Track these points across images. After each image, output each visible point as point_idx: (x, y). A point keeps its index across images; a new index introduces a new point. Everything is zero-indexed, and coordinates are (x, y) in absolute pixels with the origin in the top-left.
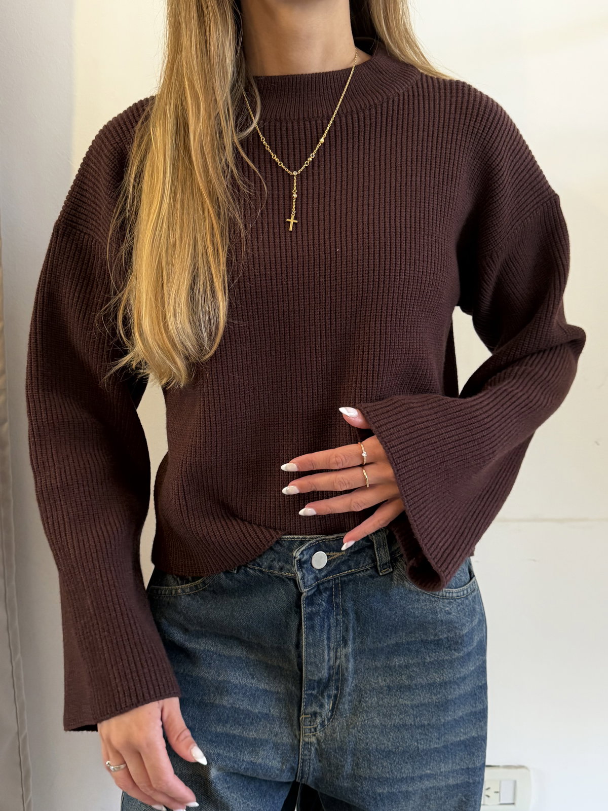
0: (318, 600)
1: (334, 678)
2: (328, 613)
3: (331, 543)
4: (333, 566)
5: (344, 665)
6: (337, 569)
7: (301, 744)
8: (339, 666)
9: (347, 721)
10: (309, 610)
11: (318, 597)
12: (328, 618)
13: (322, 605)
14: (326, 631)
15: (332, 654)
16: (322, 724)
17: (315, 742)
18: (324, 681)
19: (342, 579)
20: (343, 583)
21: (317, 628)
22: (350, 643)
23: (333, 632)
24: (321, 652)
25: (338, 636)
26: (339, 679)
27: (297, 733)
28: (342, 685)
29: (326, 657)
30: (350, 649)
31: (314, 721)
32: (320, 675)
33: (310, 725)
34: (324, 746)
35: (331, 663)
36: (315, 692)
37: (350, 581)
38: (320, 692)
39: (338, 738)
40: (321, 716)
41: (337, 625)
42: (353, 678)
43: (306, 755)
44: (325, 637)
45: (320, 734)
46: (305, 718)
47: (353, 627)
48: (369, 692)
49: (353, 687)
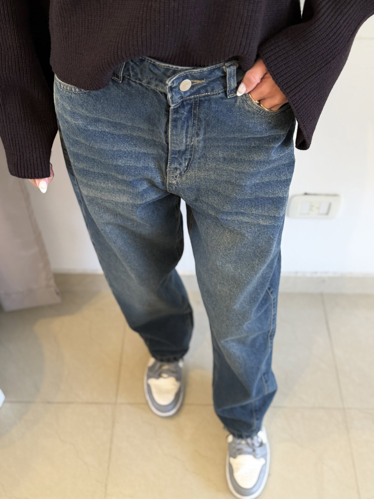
0: (182, 111)
1: (189, 150)
2: (187, 119)
3: (195, 75)
4: (195, 89)
5: (196, 144)
6: (198, 92)
7: (167, 183)
8: (193, 145)
10: (175, 116)
11: (182, 109)
12: (188, 122)
13: (184, 114)
14: (185, 129)
15: (188, 140)
17: (176, 183)
18: (182, 151)
19: (200, 99)
20: (200, 101)
21: (179, 126)
22: (201, 135)
23: (190, 129)
24: (181, 139)
25: (193, 132)
26: (192, 150)
28: (194, 153)
30: (201, 138)
31: (176, 172)
32: (180, 148)
33: (173, 174)
34: (180, 186)
35: (188, 143)
37: (206, 100)
38: (180, 156)
39: (189, 183)
40: (180, 170)
41: (193, 126)
42: (202, 150)
44: (184, 132)
46: (170, 170)
47: (204, 128)
48: (211, 159)
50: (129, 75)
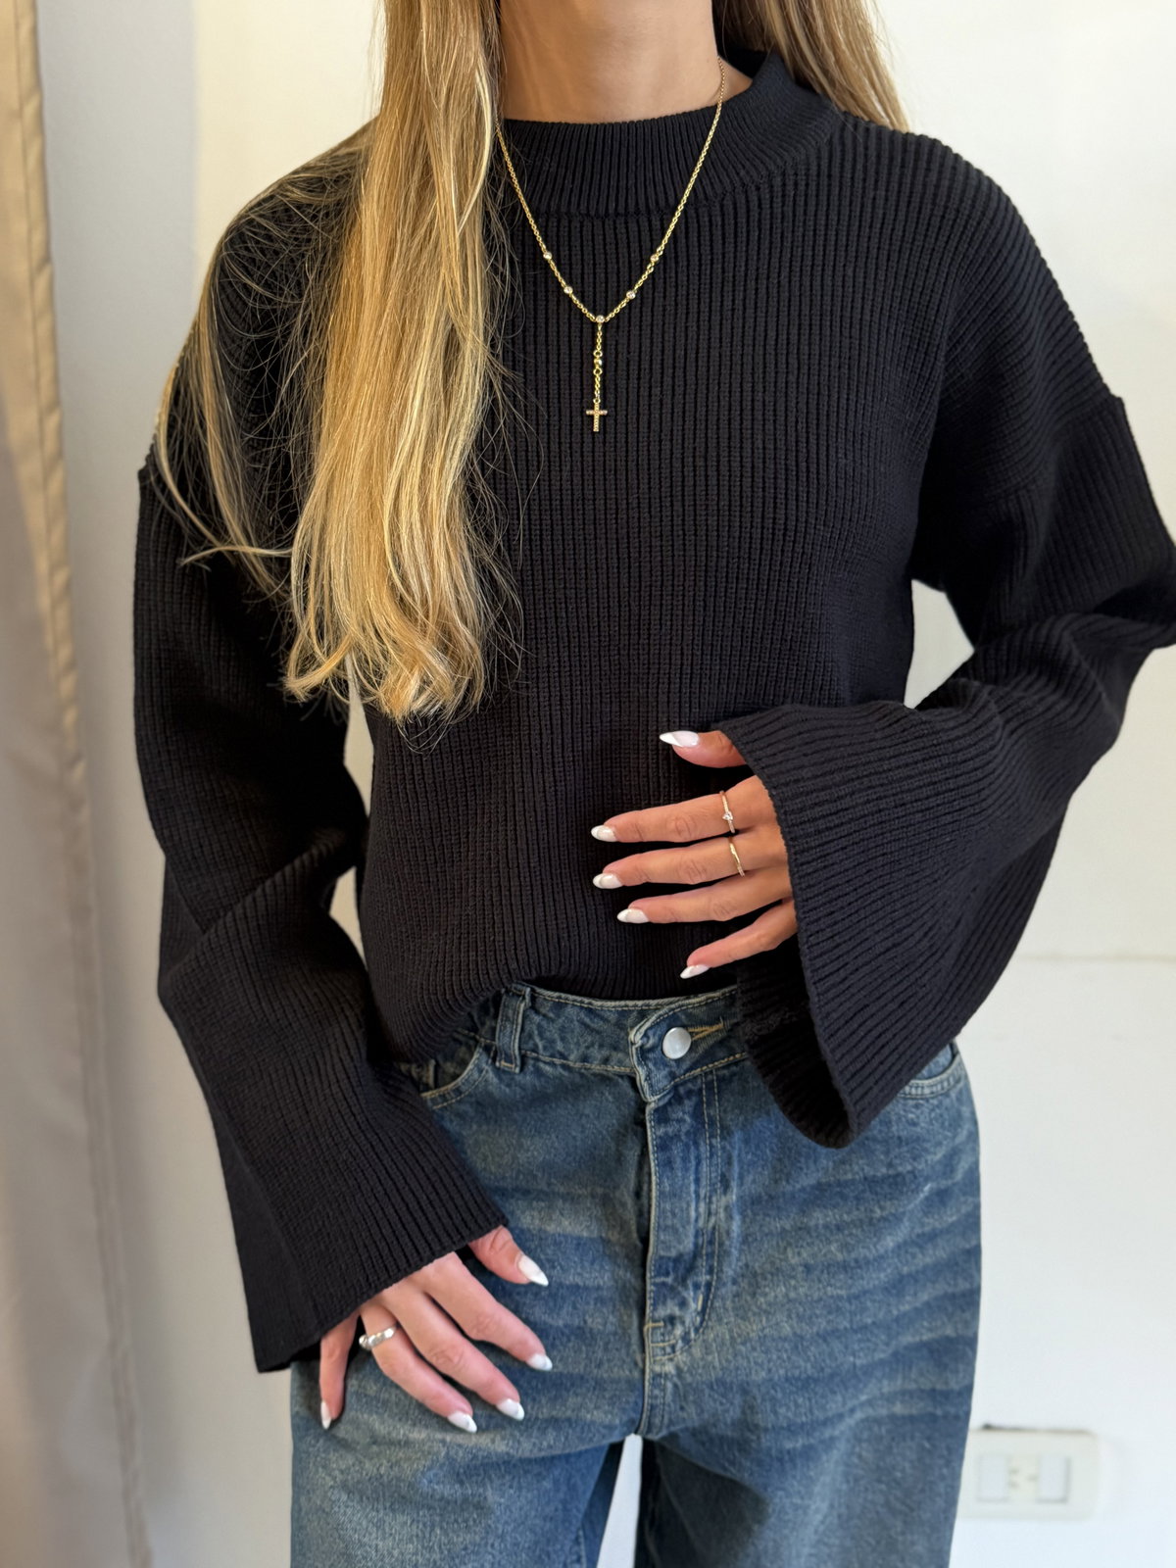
0: (677, 1113)
1: (704, 1252)
2: (695, 1135)
3: (696, 1012)
4: (700, 1050)
5: (723, 1225)
6: (709, 1056)
7: (647, 1377)
8: (714, 1228)
9: (731, 1331)
10: (661, 1131)
11: (677, 1108)
12: (696, 1144)
13: (684, 1121)
14: (693, 1168)
15: (702, 1207)
16: (686, 1339)
17: (673, 1372)
18: (686, 1257)
19: (719, 1073)
20: (720, 1080)
21: (678, 1163)
22: (734, 1184)
23: (704, 1168)
24: (685, 1206)
25: (713, 1175)
26: (713, 1253)
27: (638, 1358)
28: (720, 1263)
29: (693, 1214)
30: (733, 1197)
31: (670, 1333)
32: (681, 1248)
33: (663, 1341)
34: (689, 1379)
35: (701, 1223)
36: (669, 1280)
37: (734, 1074)
38: (680, 1280)
39: (717, 1364)
40: (683, 1323)
41: (712, 1156)
42: (741, 1251)
43: (656, 1397)
44: (692, 1178)
45: (681, 1358)
46: (654, 1329)
47: (739, 1155)
48: (769, 1276)
49: (741, 1268)
50: (535, 1050)
